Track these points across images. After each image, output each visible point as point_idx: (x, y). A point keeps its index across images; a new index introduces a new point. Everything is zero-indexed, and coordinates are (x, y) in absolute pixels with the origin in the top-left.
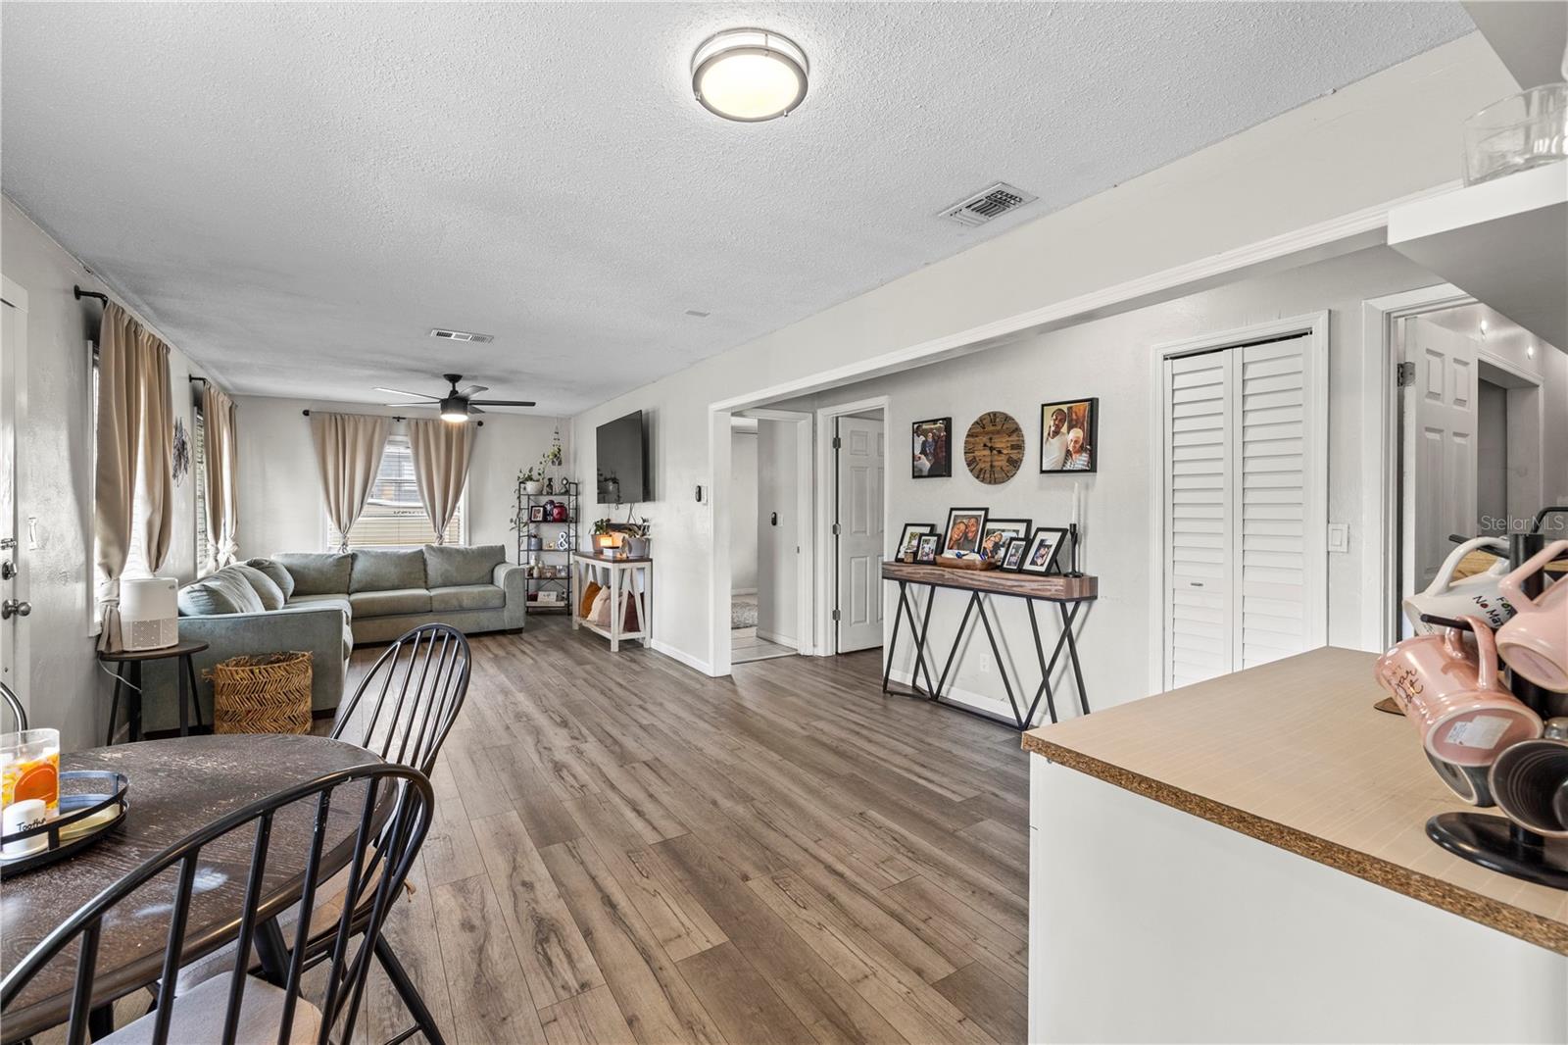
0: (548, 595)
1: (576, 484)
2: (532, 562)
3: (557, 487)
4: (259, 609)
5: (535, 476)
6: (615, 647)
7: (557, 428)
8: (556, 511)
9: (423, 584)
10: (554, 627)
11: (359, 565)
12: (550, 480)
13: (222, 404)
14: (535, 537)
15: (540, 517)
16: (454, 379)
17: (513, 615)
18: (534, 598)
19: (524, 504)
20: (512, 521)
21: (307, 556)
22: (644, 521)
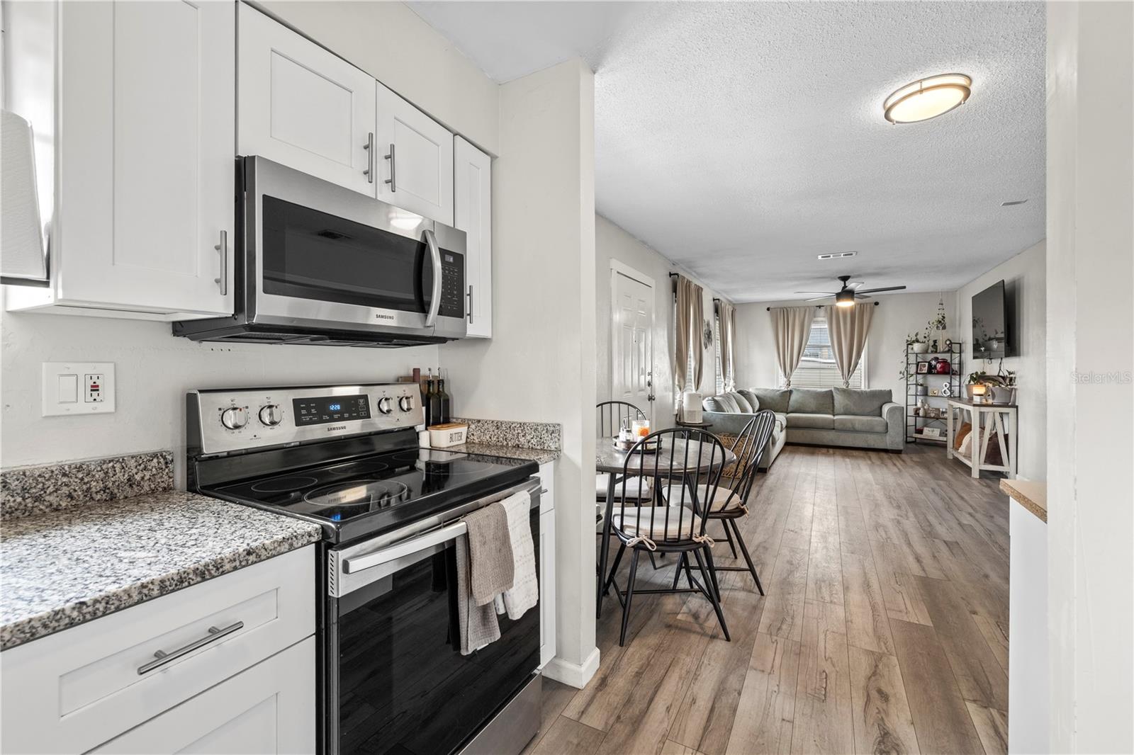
0: (933, 431)
1: (960, 344)
2: (919, 405)
3: (941, 347)
4: (738, 412)
5: (921, 338)
6: (975, 474)
7: (941, 300)
8: (939, 366)
9: (831, 412)
10: (931, 455)
11: (794, 397)
12: (935, 342)
13: (727, 310)
14: (921, 385)
15: (925, 370)
16: (845, 279)
17: (894, 439)
18: (920, 432)
19: (912, 359)
20: (901, 373)
21: (767, 390)
22: (1010, 373)
